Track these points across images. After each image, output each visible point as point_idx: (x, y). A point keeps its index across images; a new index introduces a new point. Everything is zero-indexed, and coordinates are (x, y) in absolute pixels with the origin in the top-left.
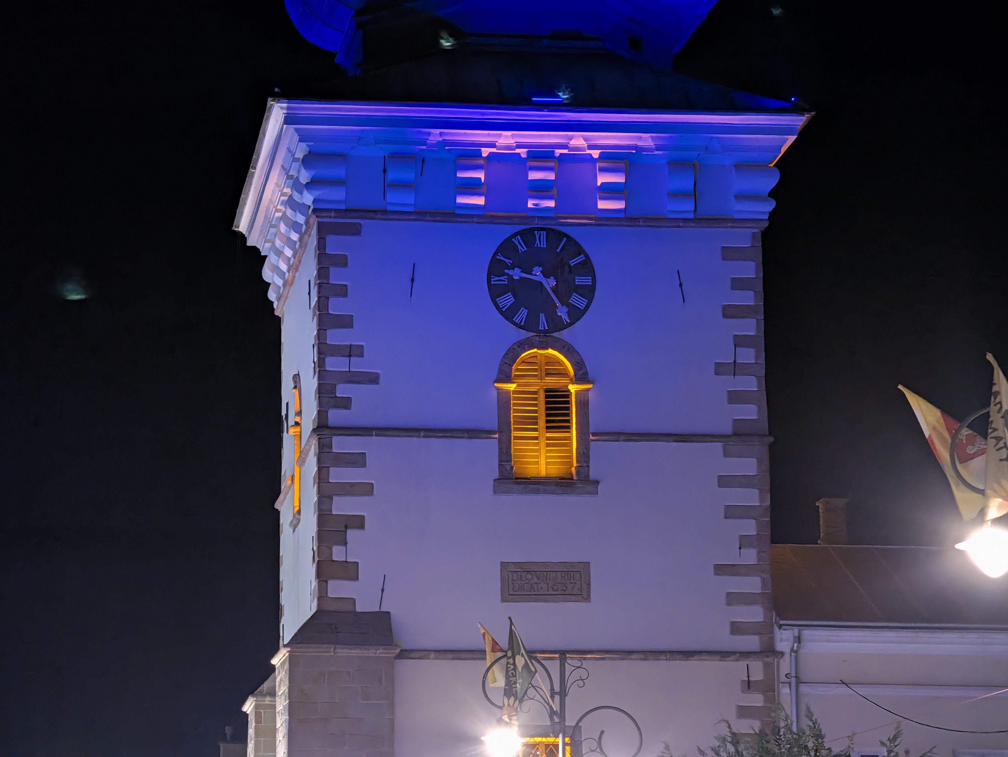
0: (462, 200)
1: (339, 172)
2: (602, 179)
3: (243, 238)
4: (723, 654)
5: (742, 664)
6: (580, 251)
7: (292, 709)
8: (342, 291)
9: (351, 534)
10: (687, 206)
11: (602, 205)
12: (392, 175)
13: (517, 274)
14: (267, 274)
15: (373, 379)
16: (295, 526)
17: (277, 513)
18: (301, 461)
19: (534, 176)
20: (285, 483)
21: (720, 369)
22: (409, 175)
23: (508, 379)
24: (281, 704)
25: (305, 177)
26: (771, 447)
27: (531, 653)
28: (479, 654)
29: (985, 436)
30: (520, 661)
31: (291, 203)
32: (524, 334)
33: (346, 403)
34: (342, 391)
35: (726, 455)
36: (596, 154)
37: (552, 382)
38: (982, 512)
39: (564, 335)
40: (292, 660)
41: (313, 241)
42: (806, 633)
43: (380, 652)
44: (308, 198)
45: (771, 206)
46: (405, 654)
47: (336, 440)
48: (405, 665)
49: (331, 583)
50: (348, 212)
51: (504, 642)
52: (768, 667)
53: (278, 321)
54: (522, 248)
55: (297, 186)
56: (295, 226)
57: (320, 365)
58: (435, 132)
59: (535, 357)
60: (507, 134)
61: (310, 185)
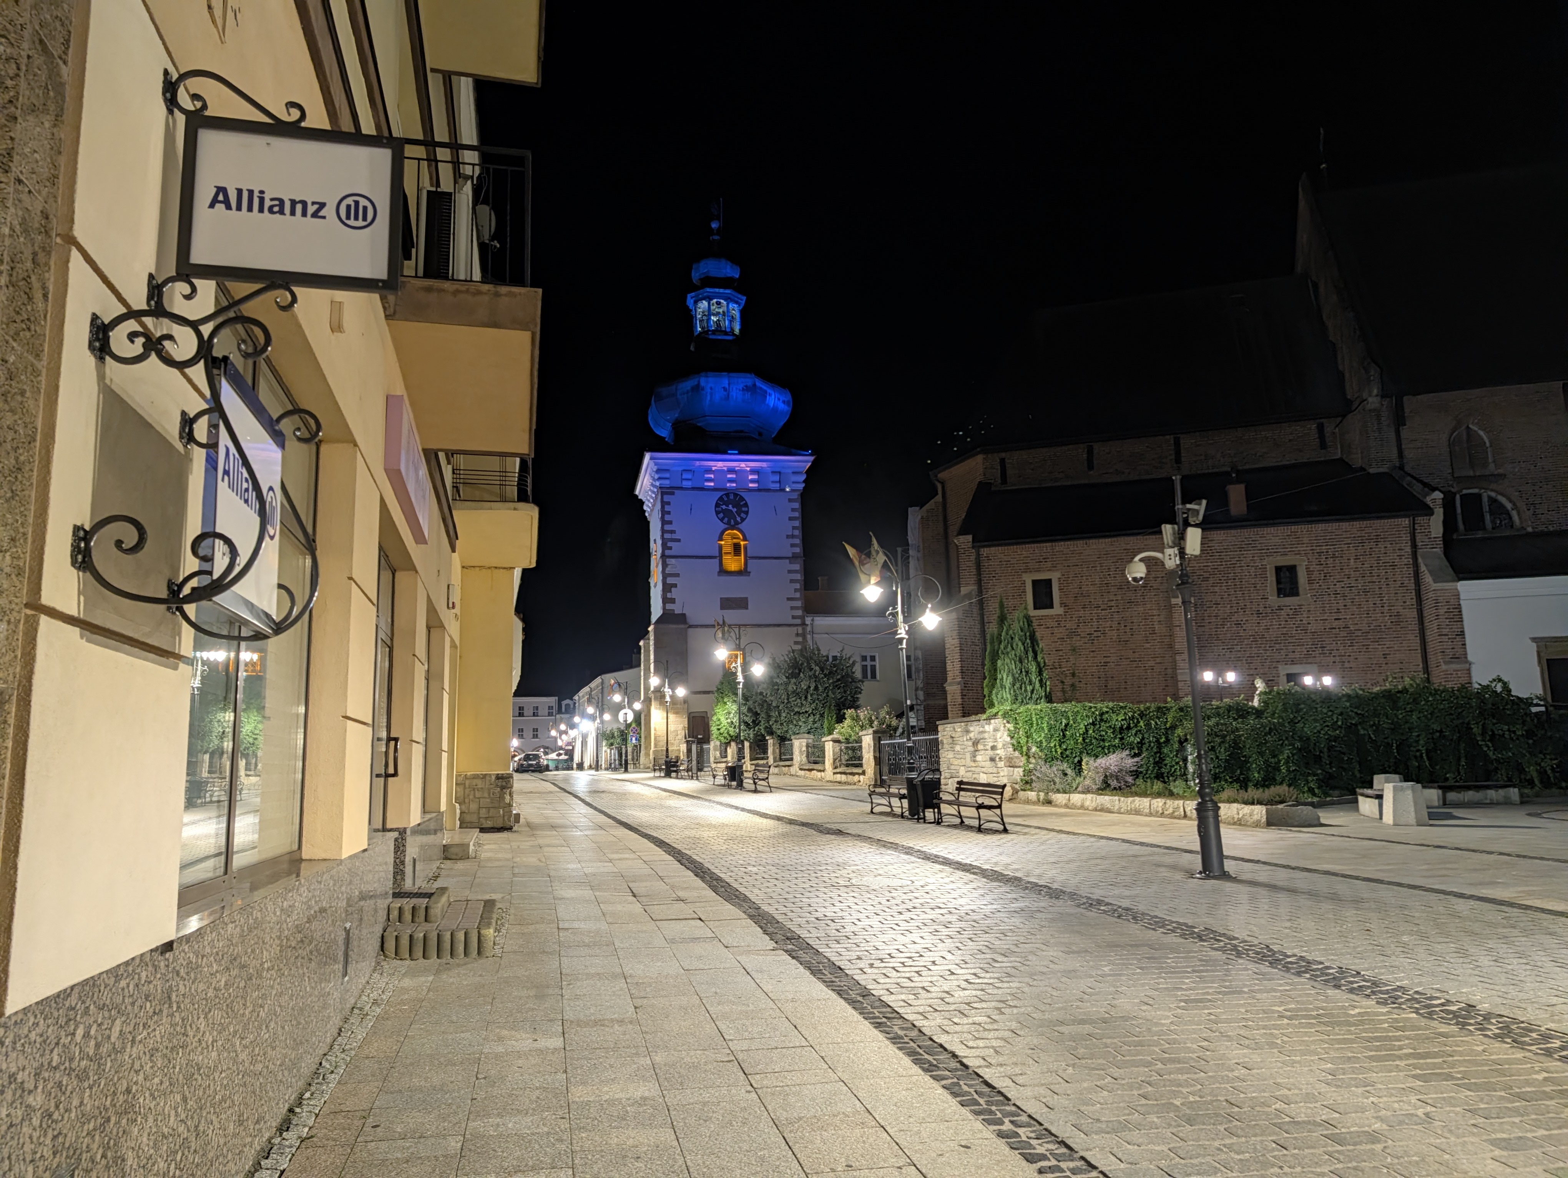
0: (707, 484)
1: (667, 475)
2: (750, 477)
3: (637, 496)
4: (789, 625)
5: (795, 628)
6: (744, 500)
7: (655, 644)
8: (669, 513)
9: (673, 589)
10: (778, 485)
11: (751, 485)
12: (684, 476)
13: (724, 507)
14: (645, 508)
16: (655, 586)
17: (649, 583)
18: (657, 566)
19: (729, 476)
20: (652, 573)
21: (788, 537)
22: (689, 476)
23: (722, 540)
24: (652, 643)
25: (656, 477)
26: (804, 561)
27: (730, 626)
28: (713, 626)
29: (869, 557)
30: (726, 629)
31: (652, 485)
32: (726, 526)
33: (670, 548)
34: (669, 544)
35: (790, 563)
36: (748, 469)
37: (735, 541)
38: (869, 582)
39: (739, 526)
40: (655, 629)
41: (659, 497)
42: (815, 618)
43: (682, 626)
44: (658, 484)
45: (803, 485)
46: (691, 626)
47: (668, 560)
48: (690, 630)
49: (667, 605)
50: (671, 488)
51: (721, 623)
52: (804, 629)
53: (649, 522)
54: (726, 499)
55: (654, 480)
56: (653, 492)
57: (662, 536)
58: (697, 463)
59: (728, 535)
60: (720, 463)
61: (658, 479)
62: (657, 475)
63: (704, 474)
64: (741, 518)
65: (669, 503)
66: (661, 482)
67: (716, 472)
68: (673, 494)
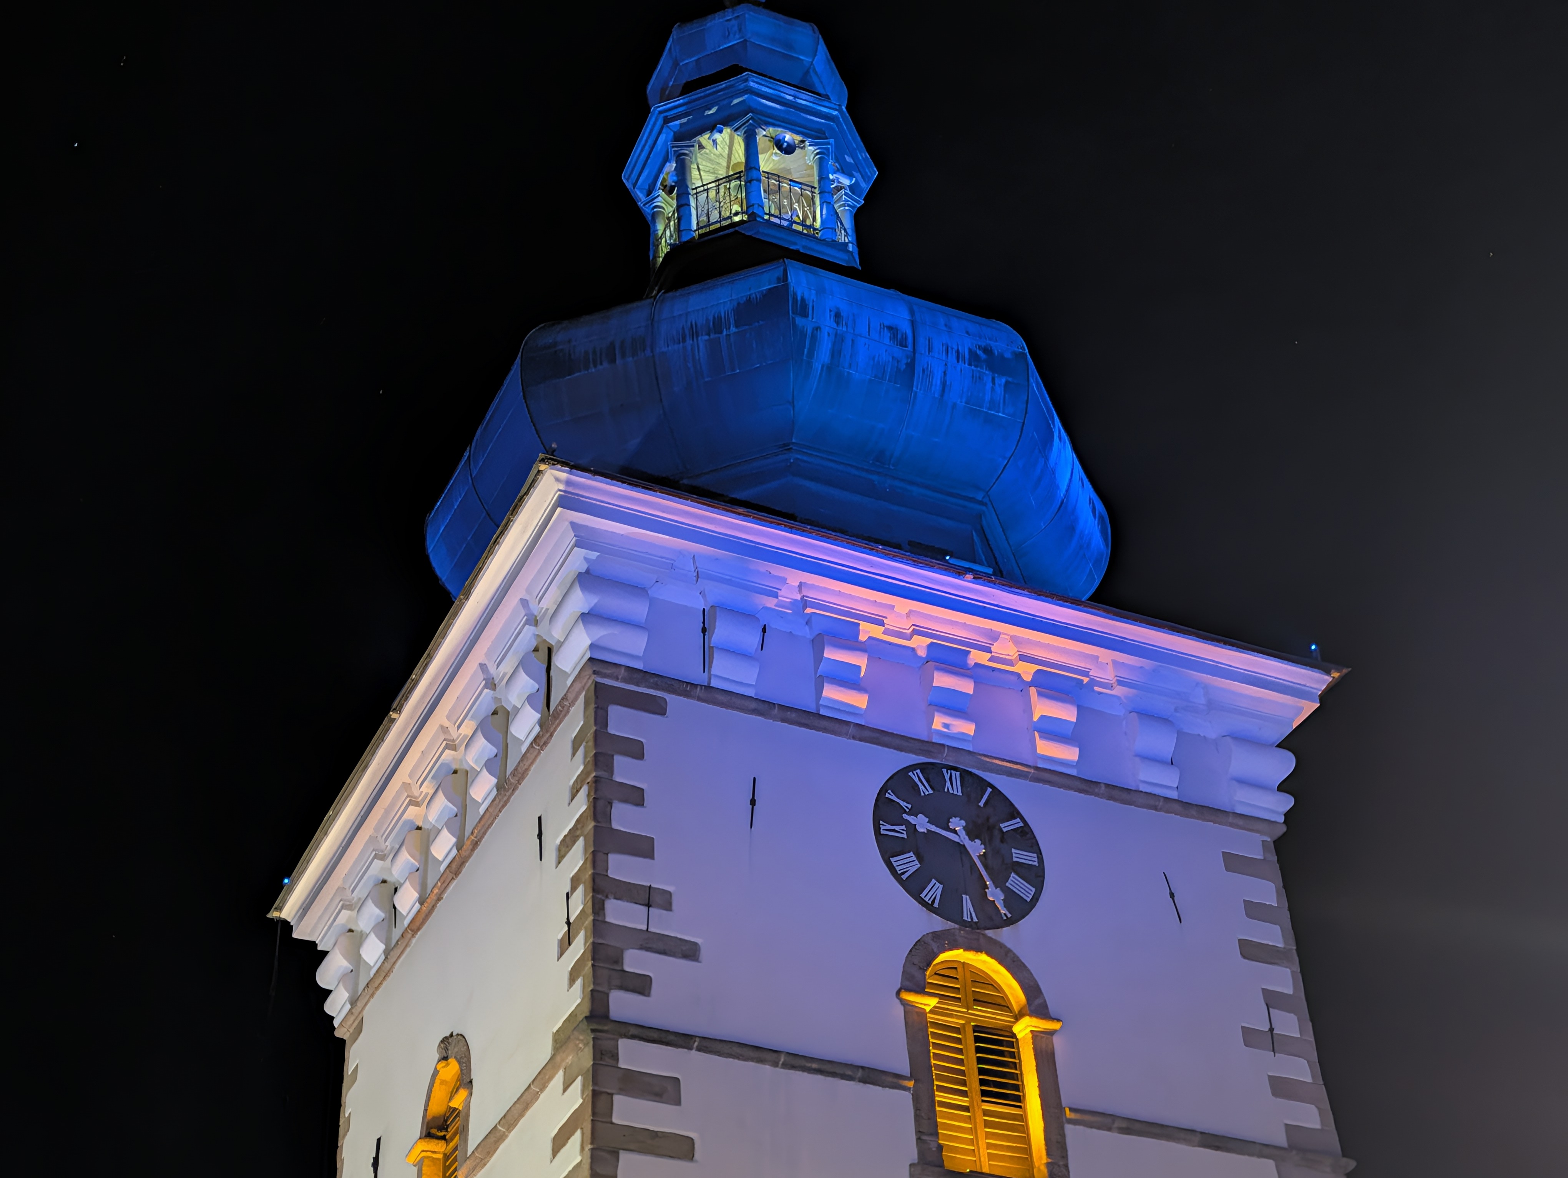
0: (831, 692)
1: (639, 609)
2: (1041, 709)
6: (1013, 812)
10: (1169, 779)
11: (1043, 747)
13: (920, 827)
15: (690, 952)
21: (1251, 1039)
22: (748, 637)
25: (576, 607)
32: (940, 923)
36: (1028, 673)
47: (626, 1048)
50: (647, 675)
54: (928, 790)
57: (596, 911)
58: (795, 577)
59: (953, 968)
60: (903, 605)
61: (588, 617)
62: (579, 601)
63: (818, 643)
64: (1011, 898)
65: (636, 751)
66: (601, 632)
67: (873, 648)
68: (658, 708)
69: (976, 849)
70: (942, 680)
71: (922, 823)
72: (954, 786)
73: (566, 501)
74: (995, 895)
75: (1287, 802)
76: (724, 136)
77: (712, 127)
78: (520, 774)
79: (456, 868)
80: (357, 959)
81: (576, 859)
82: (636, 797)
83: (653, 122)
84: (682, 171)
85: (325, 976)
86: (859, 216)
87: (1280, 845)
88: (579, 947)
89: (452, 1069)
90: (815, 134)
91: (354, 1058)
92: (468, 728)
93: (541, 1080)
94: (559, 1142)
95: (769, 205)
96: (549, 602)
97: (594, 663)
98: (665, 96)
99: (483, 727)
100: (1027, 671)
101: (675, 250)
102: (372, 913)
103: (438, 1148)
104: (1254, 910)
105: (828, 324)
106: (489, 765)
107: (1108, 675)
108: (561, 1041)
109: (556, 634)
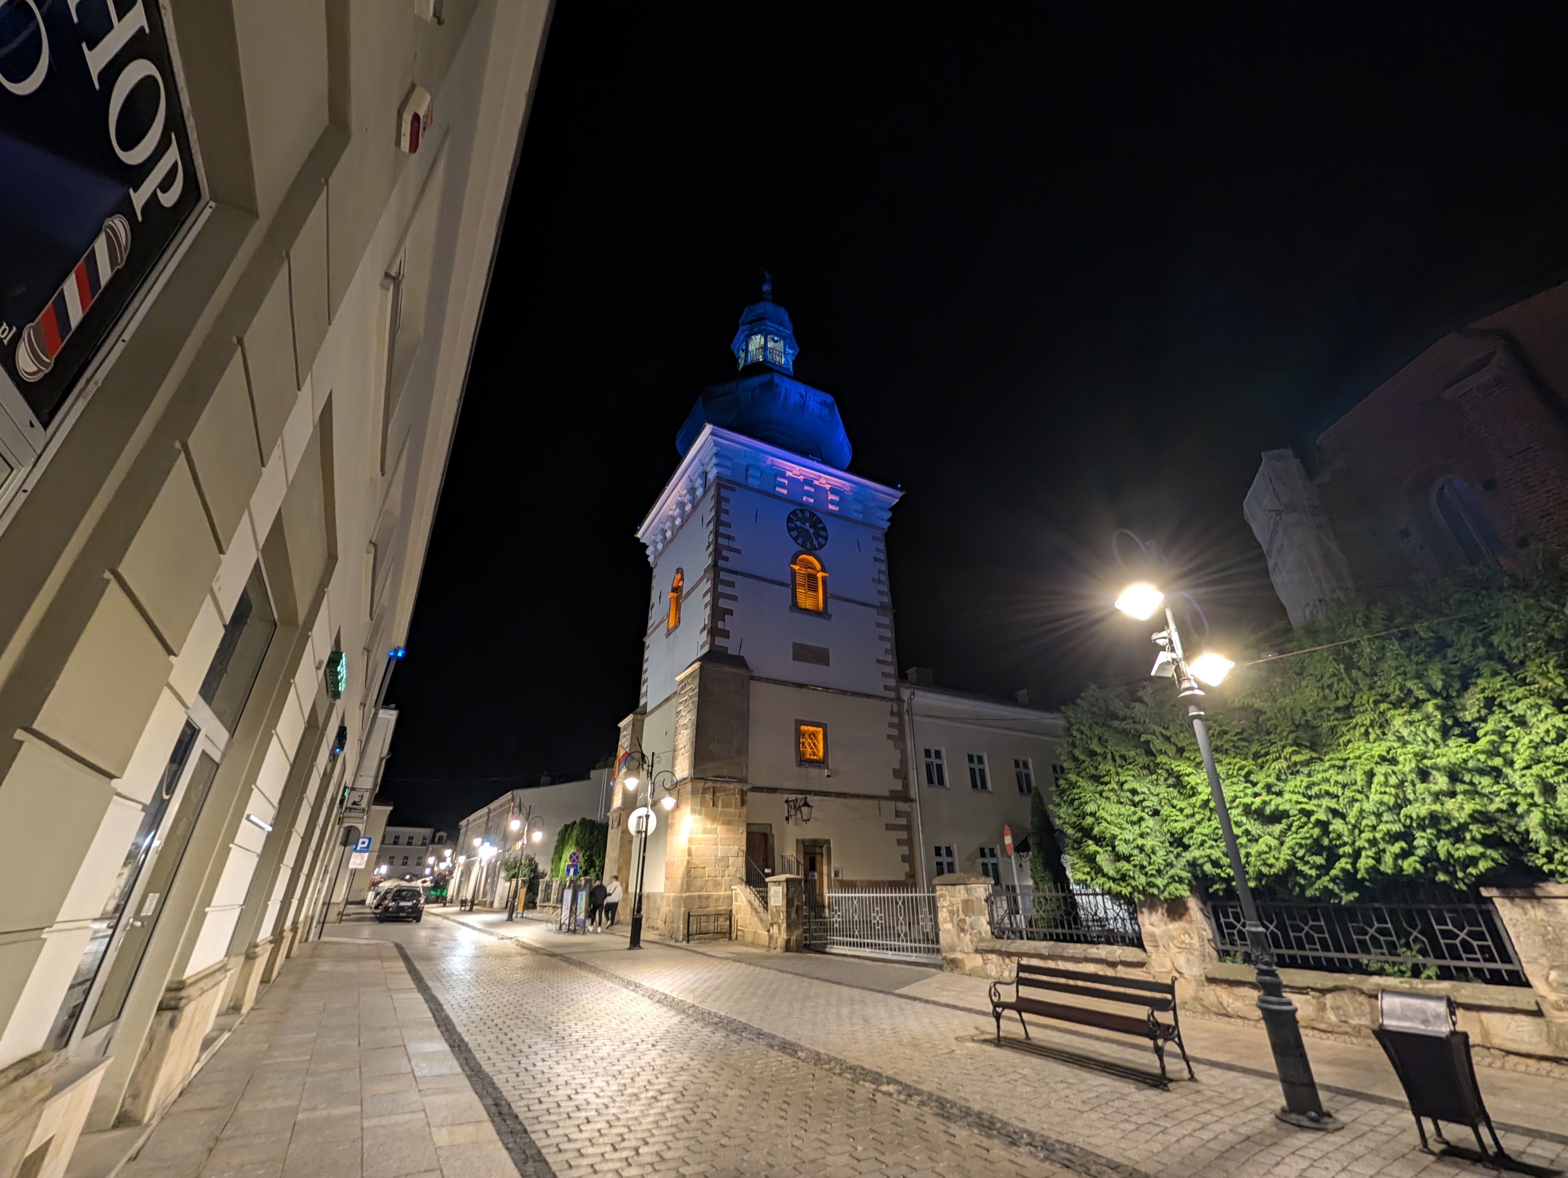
0: (778, 489)
2: (831, 497)
4: (883, 698)
5: (889, 704)
6: (822, 522)
7: (700, 694)
9: (727, 617)
11: (831, 507)
12: (750, 472)
15: (739, 551)
21: (873, 580)
22: (757, 475)
23: (795, 564)
24: (686, 695)
25: (713, 463)
26: (895, 615)
28: (785, 683)
32: (801, 549)
33: (726, 559)
35: (878, 614)
37: (810, 570)
39: (817, 552)
40: (702, 669)
43: (744, 672)
44: (713, 473)
46: (753, 678)
47: (722, 573)
48: (754, 683)
49: (717, 638)
50: (731, 482)
52: (899, 706)
54: (801, 515)
57: (716, 540)
58: (770, 458)
59: (803, 560)
60: (798, 467)
61: (717, 465)
62: (714, 461)
63: (776, 476)
64: (819, 544)
65: (728, 501)
66: (719, 469)
67: (790, 479)
68: (733, 490)
69: (812, 531)
70: (806, 488)
71: (799, 524)
72: (807, 515)
73: (712, 434)
74: (815, 543)
75: (889, 524)
76: (758, 337)
77: (756, 334)
78: (698, 504)
79: (681, 526)
80: (656, 548)
81: (711, 527)
82: (727, 512)
83: (740, 332)
84: (747, 346)
85: (648, 552)
86: (794, 362)
87: (886, 535)
88: (711, 549)
89: (679, 576)
90: (783, 338)
91: (655, 572)
92: (685, 492)
93: (701, 580)
94: (705, 595)
95: (769, 357)
96: (707, 460)
97: (718, 477)
98: (743, 324)
99: (688, 492)
100: (828, 487)
101: (745, 367)
102: (660, 537)
103: (675, 595)
104: (878, 550)
105: (783, 391)
106: (690, 502)
107: (848, 489)
108: (706, 571)
109: (708, 469)
